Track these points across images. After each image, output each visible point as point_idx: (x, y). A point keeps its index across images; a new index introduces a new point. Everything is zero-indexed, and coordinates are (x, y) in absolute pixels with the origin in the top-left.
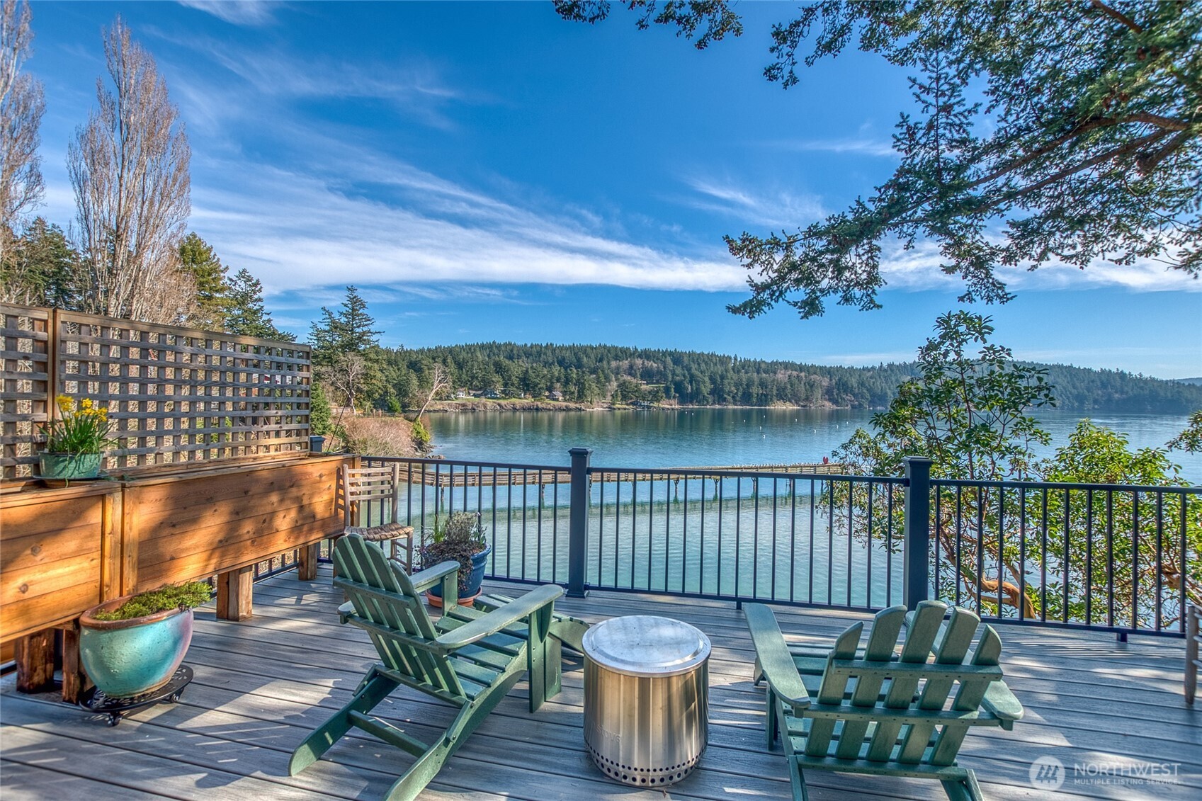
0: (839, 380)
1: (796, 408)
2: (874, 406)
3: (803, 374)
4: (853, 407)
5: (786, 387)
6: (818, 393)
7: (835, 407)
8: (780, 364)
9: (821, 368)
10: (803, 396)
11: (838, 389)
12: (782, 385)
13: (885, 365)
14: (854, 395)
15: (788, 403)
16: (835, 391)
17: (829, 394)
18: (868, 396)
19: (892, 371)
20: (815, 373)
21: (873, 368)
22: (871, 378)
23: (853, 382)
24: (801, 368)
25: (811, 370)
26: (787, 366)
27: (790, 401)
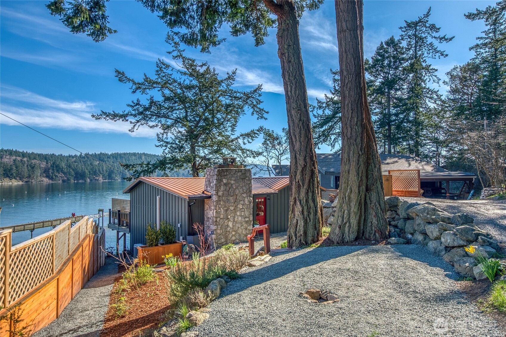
0: (54, 163)
1: (20, 183)
2: (77, 180)
3: (25, 159)
4: (64, 181)
5: (11, 169)
6: (38, 172)
7: (51, 182)
8: (6, 151)
9: (39, 155)
10: (26, 175)
11: (53, 170)
12: (9, 167)
13: (83, 155)
14: (64, 173)
15: (13, 180)
16: (51, 171)
17: (46, 173)
18: (73, 173)
19: (88, 158)
20: (35, 158)
21: (76, 156)
22: (75, 162)
23: (63, 165)
24: (24, 155)
25: (32, 157)
26: (11, 153)
27: (16, 179)
